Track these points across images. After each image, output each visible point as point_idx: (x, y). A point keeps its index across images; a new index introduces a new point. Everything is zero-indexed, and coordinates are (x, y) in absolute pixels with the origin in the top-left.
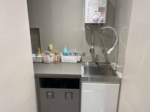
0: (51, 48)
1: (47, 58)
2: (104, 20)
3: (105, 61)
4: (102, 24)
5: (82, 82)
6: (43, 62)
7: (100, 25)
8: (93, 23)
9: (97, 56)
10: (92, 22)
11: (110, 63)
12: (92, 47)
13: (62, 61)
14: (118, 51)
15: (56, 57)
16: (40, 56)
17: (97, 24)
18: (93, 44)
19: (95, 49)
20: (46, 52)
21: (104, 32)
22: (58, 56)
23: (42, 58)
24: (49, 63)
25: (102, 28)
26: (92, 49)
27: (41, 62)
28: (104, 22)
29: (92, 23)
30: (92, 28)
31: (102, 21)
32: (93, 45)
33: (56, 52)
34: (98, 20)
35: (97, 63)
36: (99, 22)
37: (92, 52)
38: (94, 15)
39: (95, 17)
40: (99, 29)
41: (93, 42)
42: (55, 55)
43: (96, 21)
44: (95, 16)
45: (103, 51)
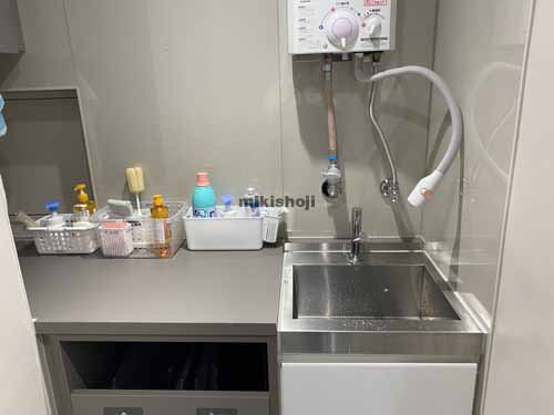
0: (137, 184)
1: (116, 232)
2: (386, 32)
3: (395, 237)
4: (375, 56)
5: (279, 357)
6: (99, 252)
7: (368, 59)
8: (332, 49)
9: (358, 213)
10: (326, 47)
11: (421, 245)
12: (333, 172)
13: (192, 246)
14: (462, 183)
15: (161, 227)
16: (84, 224)
17: (351, 55)
18: (333, 157)
19: (347, 179)
20: (111, 206)
21: (384, 95)
22: (168, 220)
23: (95, 234)
24: (127, 257)
25: (376, 76)
26: (332, 182)
27: (92, 250)
28: (385, 46)
29: (324, 51)
30: (328, 78)
31: (373, 39)
32: (337, 161)
33: (159, 202)
34: (351, 35)
35: (356, 248)
36: (359, 47)
37: (332, 194)
38: (333, 10)
39: (339, 19)
40: (362, 80)
41: (333, 148)
42: (154, 216)
43: (343, 40)
44: (336, 15)
45: (385, 188)
